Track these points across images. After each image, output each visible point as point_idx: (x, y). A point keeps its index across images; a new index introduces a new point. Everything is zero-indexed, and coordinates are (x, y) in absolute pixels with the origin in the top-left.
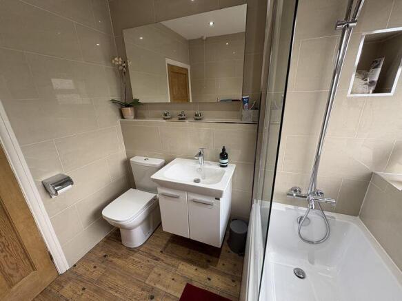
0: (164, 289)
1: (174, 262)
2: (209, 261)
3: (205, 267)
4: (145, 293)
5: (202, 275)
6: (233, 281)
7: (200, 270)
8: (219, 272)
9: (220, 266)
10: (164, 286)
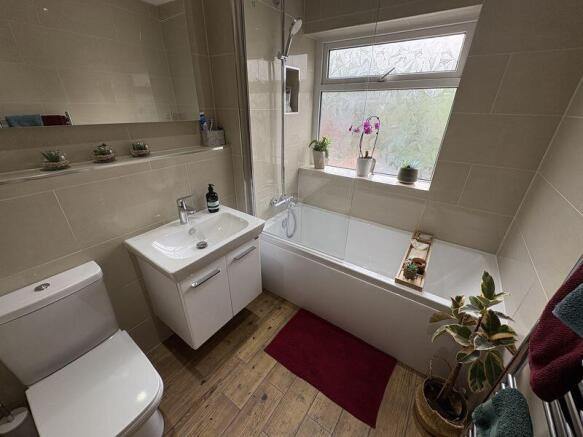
0: (261, 380)
1: (230, 364)
2: (251, 323)
3: (255, 328)
4: (256, 408)
5: (262, 334)
6: (280, 308)
7: (255, 334)
8: (267, 317)
9: (261, 315)
10: (256, 381)
